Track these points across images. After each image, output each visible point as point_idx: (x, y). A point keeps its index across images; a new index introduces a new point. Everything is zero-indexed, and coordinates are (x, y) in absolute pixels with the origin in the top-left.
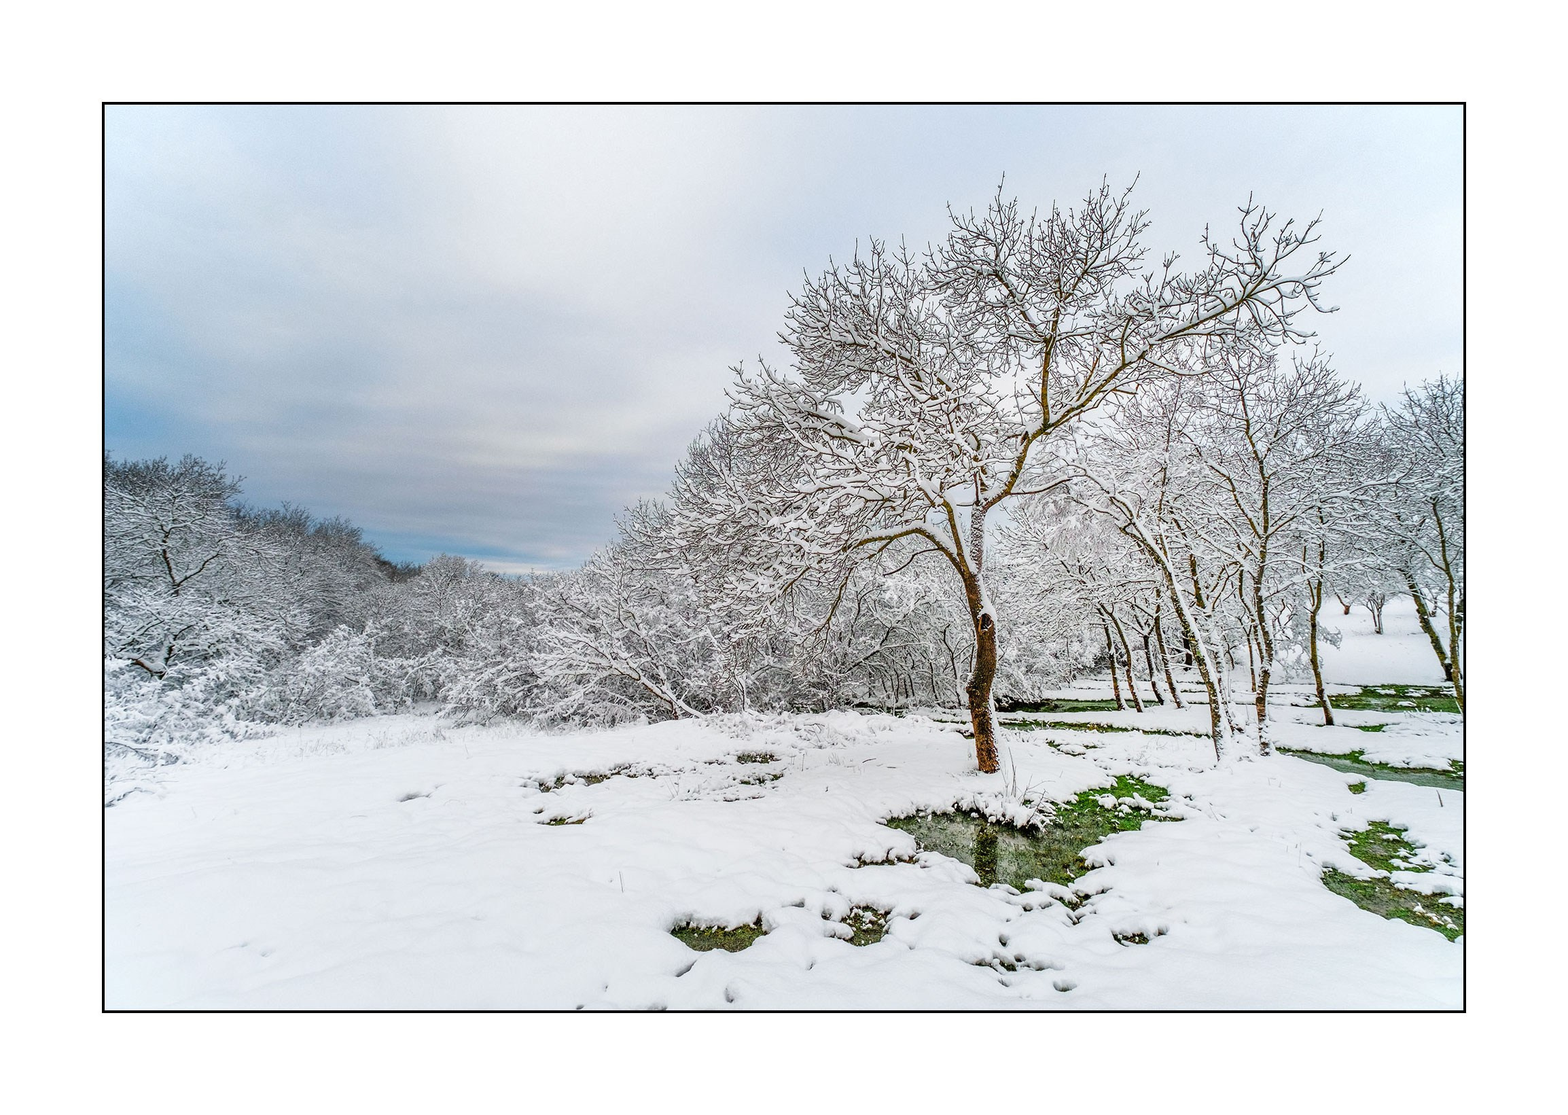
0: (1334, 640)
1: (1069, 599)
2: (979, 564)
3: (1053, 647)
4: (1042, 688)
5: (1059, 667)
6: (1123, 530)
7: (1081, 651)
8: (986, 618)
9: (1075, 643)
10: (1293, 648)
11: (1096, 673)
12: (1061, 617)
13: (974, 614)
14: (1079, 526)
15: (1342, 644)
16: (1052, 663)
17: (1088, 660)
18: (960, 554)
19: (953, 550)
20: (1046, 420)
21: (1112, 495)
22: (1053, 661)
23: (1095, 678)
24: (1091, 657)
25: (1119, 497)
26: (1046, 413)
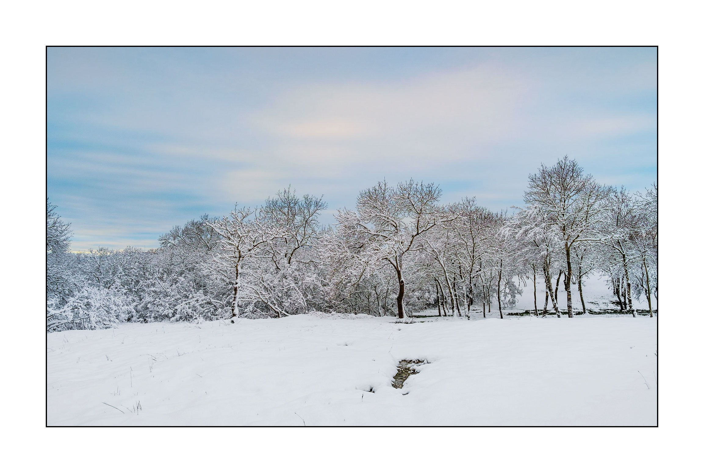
0: (520, 293)
1: (423, 275)
2: (401, 268)
3: (417, 294)
4: (412, 311)
5: (420, 303)
6: (435, 259)
7: (429, 297)
8: (402, 282)
9: (426, 293)
10: (508, 296)
11: (435, 307)
12: (420, 281)
13: (399, 280)
14: (425, 257)
15: (523, 294)
16: (417, 301)
17: (432, 301)
18: (397, 266)
19: (395, 264)
20: (418, 232)
21: (433, 249)
22: (417, 300)
23: (434, 309)
24: (433, 299)
25: (435, 250)
26: (418, 231)
